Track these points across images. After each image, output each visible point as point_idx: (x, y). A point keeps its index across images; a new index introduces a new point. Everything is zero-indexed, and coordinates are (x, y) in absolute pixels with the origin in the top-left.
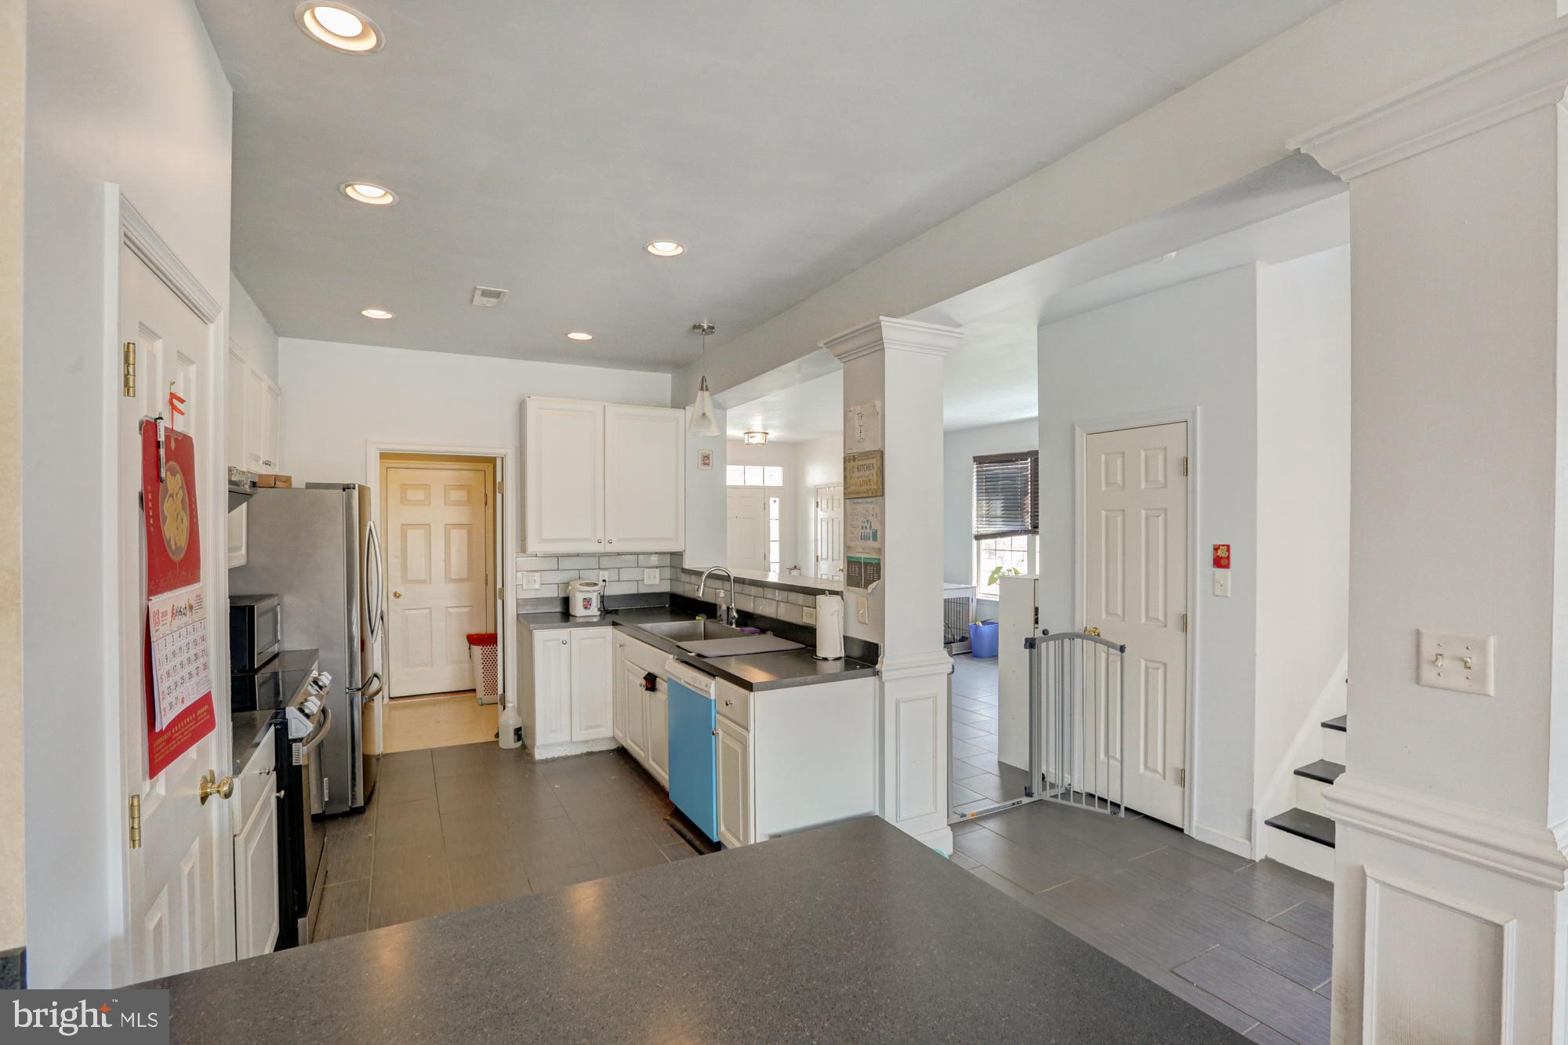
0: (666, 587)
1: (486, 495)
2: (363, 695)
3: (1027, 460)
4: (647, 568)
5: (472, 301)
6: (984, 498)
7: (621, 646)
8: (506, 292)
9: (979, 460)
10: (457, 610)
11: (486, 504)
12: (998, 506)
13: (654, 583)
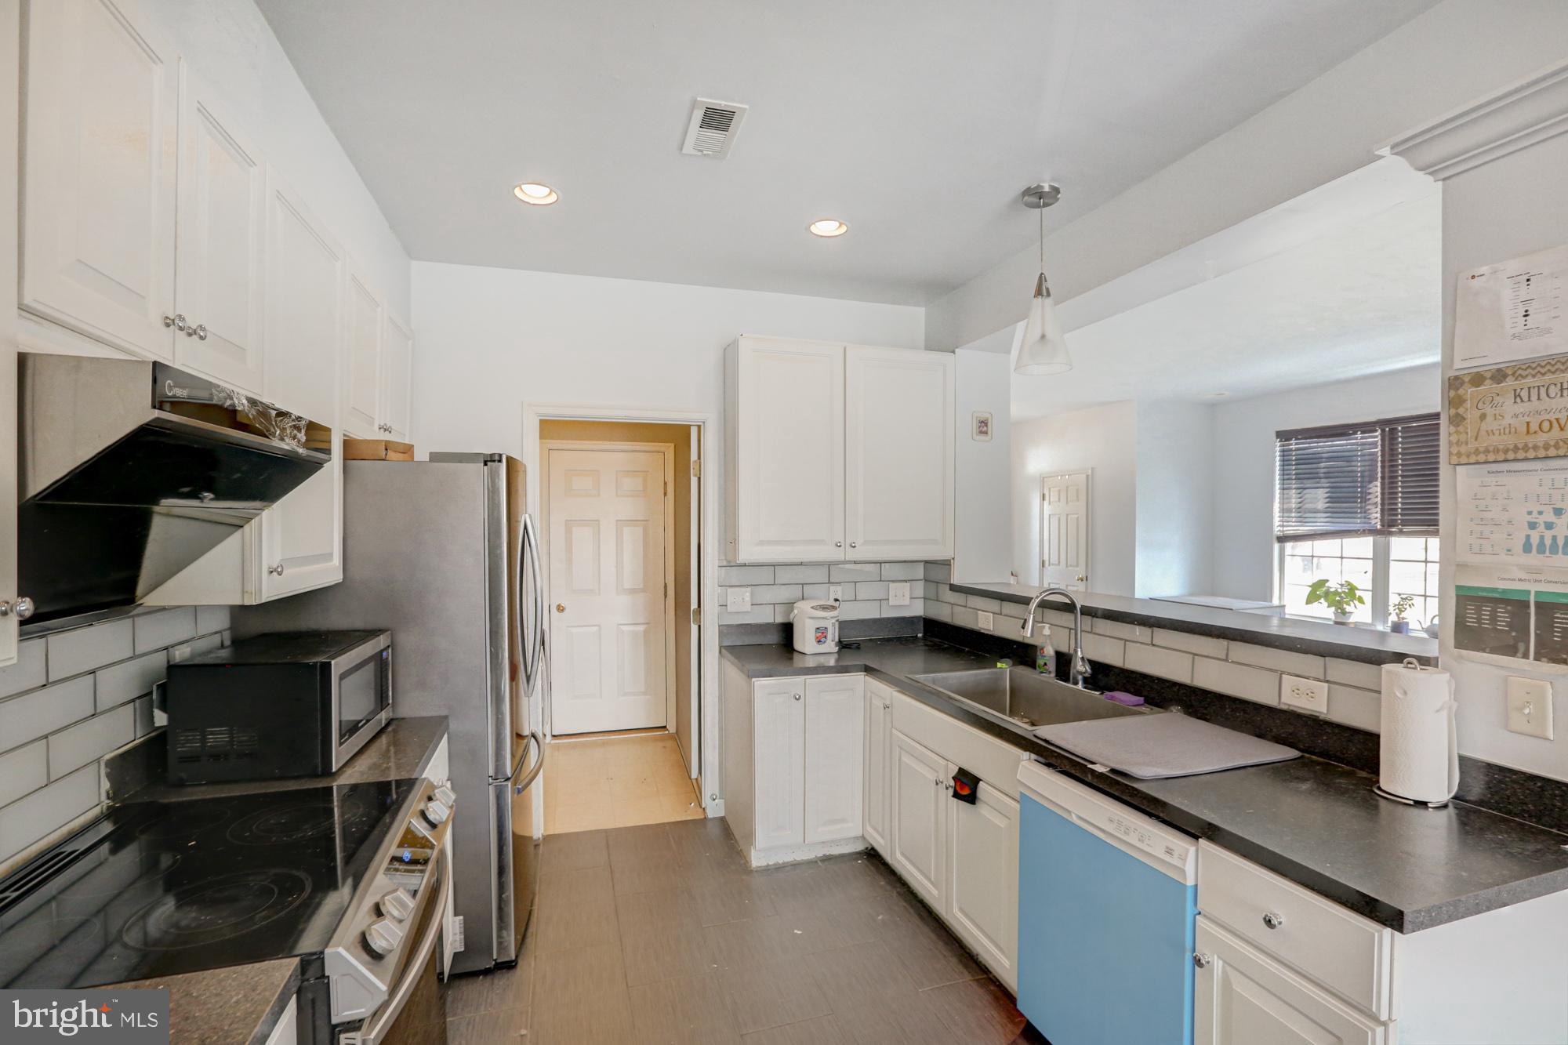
0: (917, 610)
1: (665, 483)
2: (515, 784)
3: (1376, 431)
4: (893, 581)
5: (681, 149)
6: (1294, 486)
7: (886, 707)
8: (745, 109)
9: (1284, 436)
10: (632, 628)
11: (665, 494)
12: (1319, 497)
13: (902, 604)
